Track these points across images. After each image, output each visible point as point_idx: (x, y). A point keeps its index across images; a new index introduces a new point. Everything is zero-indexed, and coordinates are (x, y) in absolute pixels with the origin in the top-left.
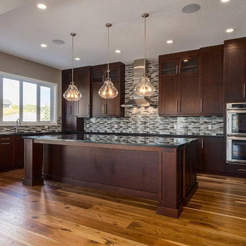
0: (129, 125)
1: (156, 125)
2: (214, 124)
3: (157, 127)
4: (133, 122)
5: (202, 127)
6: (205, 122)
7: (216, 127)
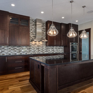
0: (30, 50)
1: (43, 50)
2: (61, 49)
3: (44, 50)
4: (33, 48)
5: (58, 50)
6: (59, 48)
7: (62, 50)
